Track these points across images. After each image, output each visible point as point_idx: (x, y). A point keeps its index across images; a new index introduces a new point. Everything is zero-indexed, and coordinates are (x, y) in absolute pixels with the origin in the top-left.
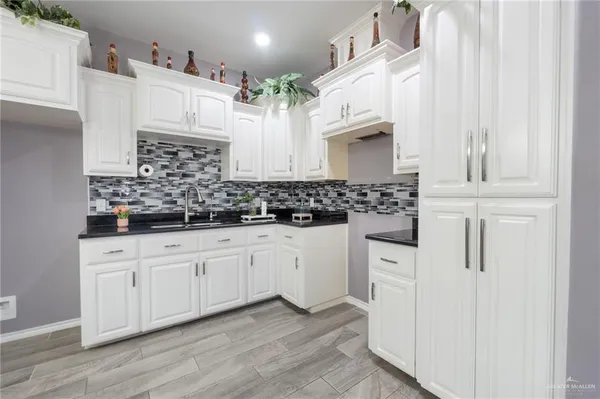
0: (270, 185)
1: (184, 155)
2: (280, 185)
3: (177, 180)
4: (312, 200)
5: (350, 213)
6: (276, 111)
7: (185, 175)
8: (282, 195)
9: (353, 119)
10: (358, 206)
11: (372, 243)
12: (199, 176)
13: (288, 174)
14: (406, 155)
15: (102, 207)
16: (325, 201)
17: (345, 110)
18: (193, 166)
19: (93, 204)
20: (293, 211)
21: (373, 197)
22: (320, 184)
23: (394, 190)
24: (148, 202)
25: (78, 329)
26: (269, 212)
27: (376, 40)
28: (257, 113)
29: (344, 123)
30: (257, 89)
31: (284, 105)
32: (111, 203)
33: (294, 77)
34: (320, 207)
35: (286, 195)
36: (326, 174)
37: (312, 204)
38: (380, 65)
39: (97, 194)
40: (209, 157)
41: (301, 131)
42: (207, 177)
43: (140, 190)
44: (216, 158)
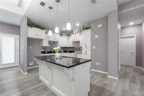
0: (63, 47)
1: (52, 43)
2: (64, 47)
3: (51, 47)
4: (69, 49)
5: (75, 51)
6: (65, 37)
7: (52, 46)
8: (64, 49)
9: (76, 40)
10: (76, 50)
11: (78, 54)
12: (54, 46)
13: (67, 46)
14: (81, 44)
15: (43, 50)
16: (71, 50)
17: (75, 39)
18: (53, 45)
19: (42, 50)
20: (67, 51)
21: (78, 49)
22: (71, 47)
23: (80, 48)
24: (48, 50)
25: (39, 67)
26: (63, 51)
27: (78, 32)
28: (62, 37)
29: (74, 40)
30: (62, 34)
31: (66, 37)
32: (44, 50)
33: (68, 33)
34: (70, 50)
35: (65, 49)
36: (72, 46)
37: (69, 50)
38: (79, 35)
39: (42, 49)
40: (55, 43)
41: (68, 40)
42: (55, 46)
43: (47, 48)
44: (56, 43)
